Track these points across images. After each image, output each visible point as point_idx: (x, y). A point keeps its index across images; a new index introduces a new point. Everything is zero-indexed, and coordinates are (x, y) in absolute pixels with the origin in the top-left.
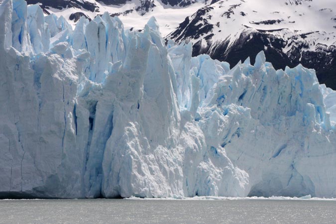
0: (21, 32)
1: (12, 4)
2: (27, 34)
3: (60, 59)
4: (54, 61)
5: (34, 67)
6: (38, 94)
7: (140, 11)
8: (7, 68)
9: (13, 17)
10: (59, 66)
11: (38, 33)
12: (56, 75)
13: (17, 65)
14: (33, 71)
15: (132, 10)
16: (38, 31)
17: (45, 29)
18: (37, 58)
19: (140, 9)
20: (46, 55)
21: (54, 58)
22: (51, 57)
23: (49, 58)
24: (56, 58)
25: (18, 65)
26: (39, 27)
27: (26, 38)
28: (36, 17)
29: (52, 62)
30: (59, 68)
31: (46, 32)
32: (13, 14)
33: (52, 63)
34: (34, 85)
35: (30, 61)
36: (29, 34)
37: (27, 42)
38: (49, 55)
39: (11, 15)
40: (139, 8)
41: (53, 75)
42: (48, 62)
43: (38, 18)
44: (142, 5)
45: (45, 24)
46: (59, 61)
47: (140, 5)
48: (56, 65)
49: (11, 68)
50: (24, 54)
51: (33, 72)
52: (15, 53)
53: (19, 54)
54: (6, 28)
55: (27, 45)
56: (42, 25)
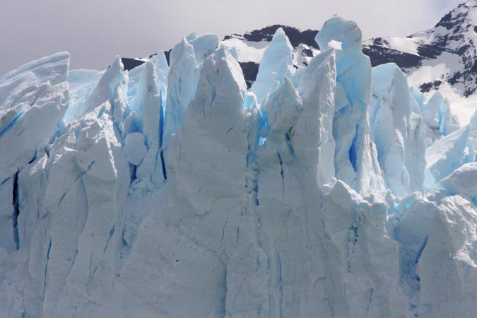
0: (355, 140)
1: (335, 66)
2: (371, 145)
3: (469, 210)
4: (455, 216)
5: (397, 232)
6: (413, 306)
7: (462, 85)
8: (327, 237)
9: (337, 101)
10: (468, 228)
11: (398, 141)
12: (463, 255)
13: (352, 228)
14: (396, 245)
15: (438, 84)
16: (396, 135)
17: (412, 128)
18: (405, 210)
19: (462, 79)
20: (430, 198)
21: (455, 208)
22: (446, 203)
23: (443, 208)
24: (460, 207)
25: (355, 229)
26: (398, 123)
27: (368, 155)
28: (391, 96)
29: (451, 218)
30: (470, 235)
31: (416, 138)
32: (337, 91)
33: (450, 221)
34: (401, 282)
35: (388, 217)
36: (374, 144)
37: (371, 166)
38: (438, 198)
39: (332, 94)
40: (457, 75)
41: (454, 252)
42: (439, 218)
43: (394, 102)
44: (466, 67)
45: (413, 115)
46: (468, 216)
47: (461, 68)
48: (460, 225)
49: (338, 238)
50: (371, 199)
51: (397, 248)
52: (348, 195)
53: (359, 198)
54: (322, 129)
55: (372, 173)
56: (405, 119)
